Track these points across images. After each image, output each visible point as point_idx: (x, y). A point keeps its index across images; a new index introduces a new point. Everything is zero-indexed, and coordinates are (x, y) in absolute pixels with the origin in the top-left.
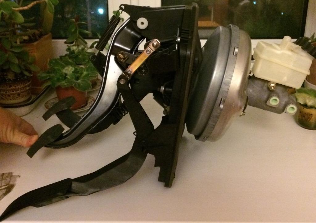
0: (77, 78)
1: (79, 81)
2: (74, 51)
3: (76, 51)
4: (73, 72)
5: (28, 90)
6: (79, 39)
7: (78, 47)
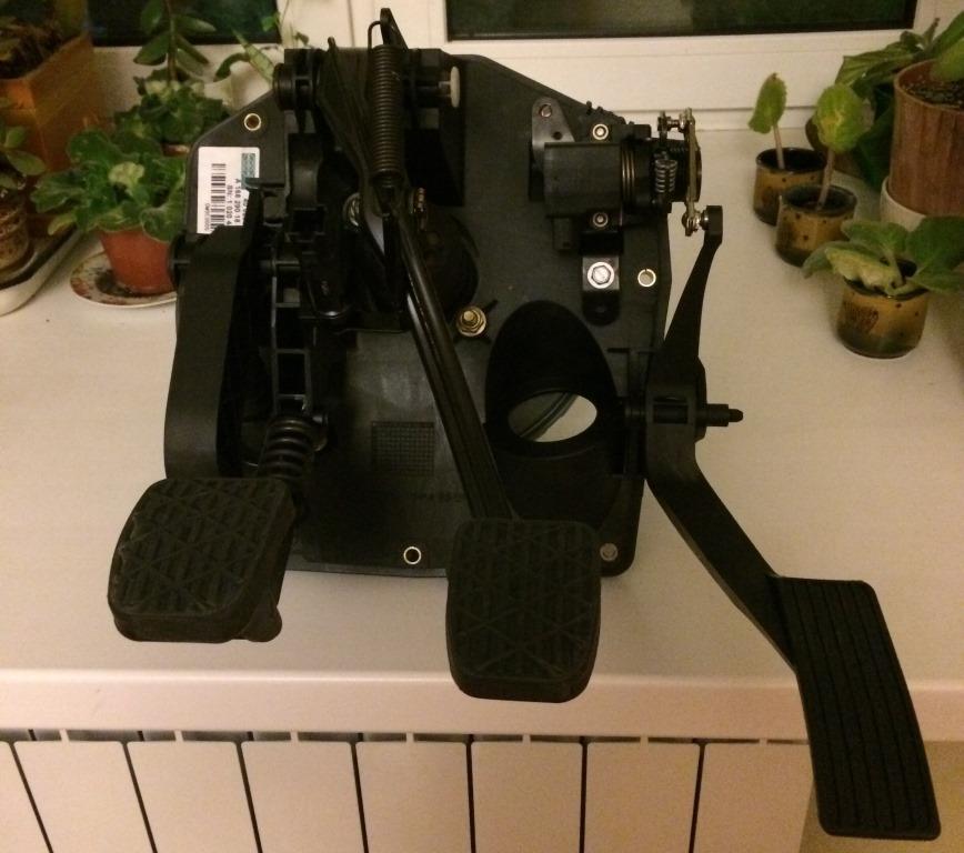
0: (158, 199)
1: (163, 209)
2: (156, 97)
3: (164, 98)
4: (141, 180)
5: (16, 232)
6: (179, 50)
7: (169, 85)
